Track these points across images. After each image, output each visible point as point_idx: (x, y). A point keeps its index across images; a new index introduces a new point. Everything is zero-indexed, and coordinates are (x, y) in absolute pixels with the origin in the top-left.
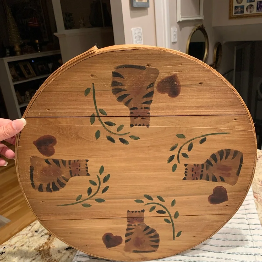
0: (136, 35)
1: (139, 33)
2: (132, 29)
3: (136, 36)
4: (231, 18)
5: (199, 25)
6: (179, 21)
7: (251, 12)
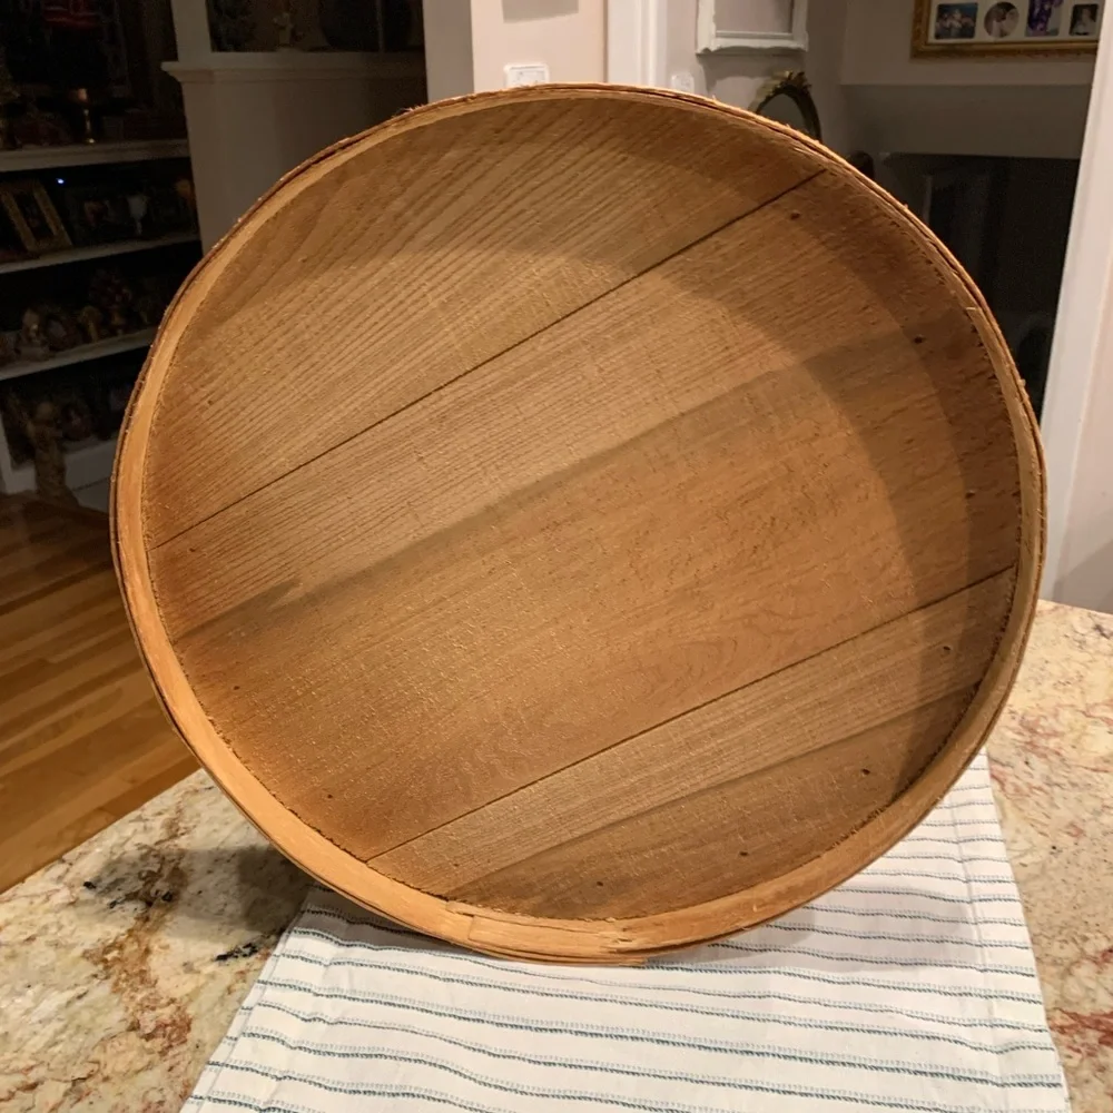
2: (507, 68)
4: (918, 53)
5: (787, 74)
6: (707, 50)
7: (1003, 34)
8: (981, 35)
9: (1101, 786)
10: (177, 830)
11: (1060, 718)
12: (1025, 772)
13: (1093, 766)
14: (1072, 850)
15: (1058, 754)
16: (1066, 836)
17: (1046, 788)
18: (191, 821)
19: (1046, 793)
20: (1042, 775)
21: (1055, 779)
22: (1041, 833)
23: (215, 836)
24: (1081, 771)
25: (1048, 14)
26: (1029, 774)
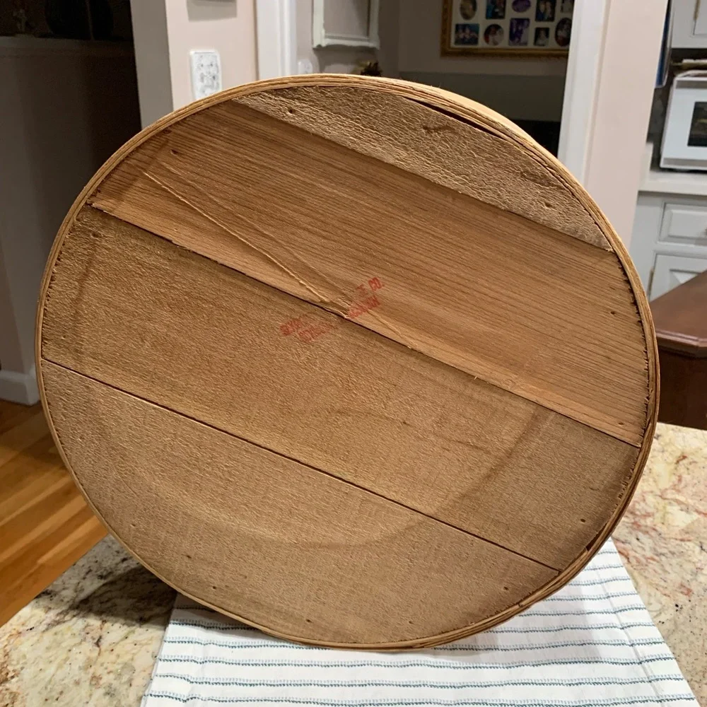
0: (204, 71)
1: (212, 65)
2: (192, 53)
3: (202, 74)
4: (446, 53)
5: (368, 63)
6: (319, 46)
7: (495, 43)
8: (482, 43)
9: (690, 552)
10: (7, 674)
11: (647, 501)
12: (639, 547)
13: (679, 537)
14: (689, 606)
15: (654, 529)
16: (681, 595)
17: (656, 558)
18: (18, 663)
19: (658, 562)
20: (651, 548)
21: (660, 551)
22: (665, 595)
23: (42, 675)
24: (674, 542)
25: (521, 32)
26: (642, 547)
